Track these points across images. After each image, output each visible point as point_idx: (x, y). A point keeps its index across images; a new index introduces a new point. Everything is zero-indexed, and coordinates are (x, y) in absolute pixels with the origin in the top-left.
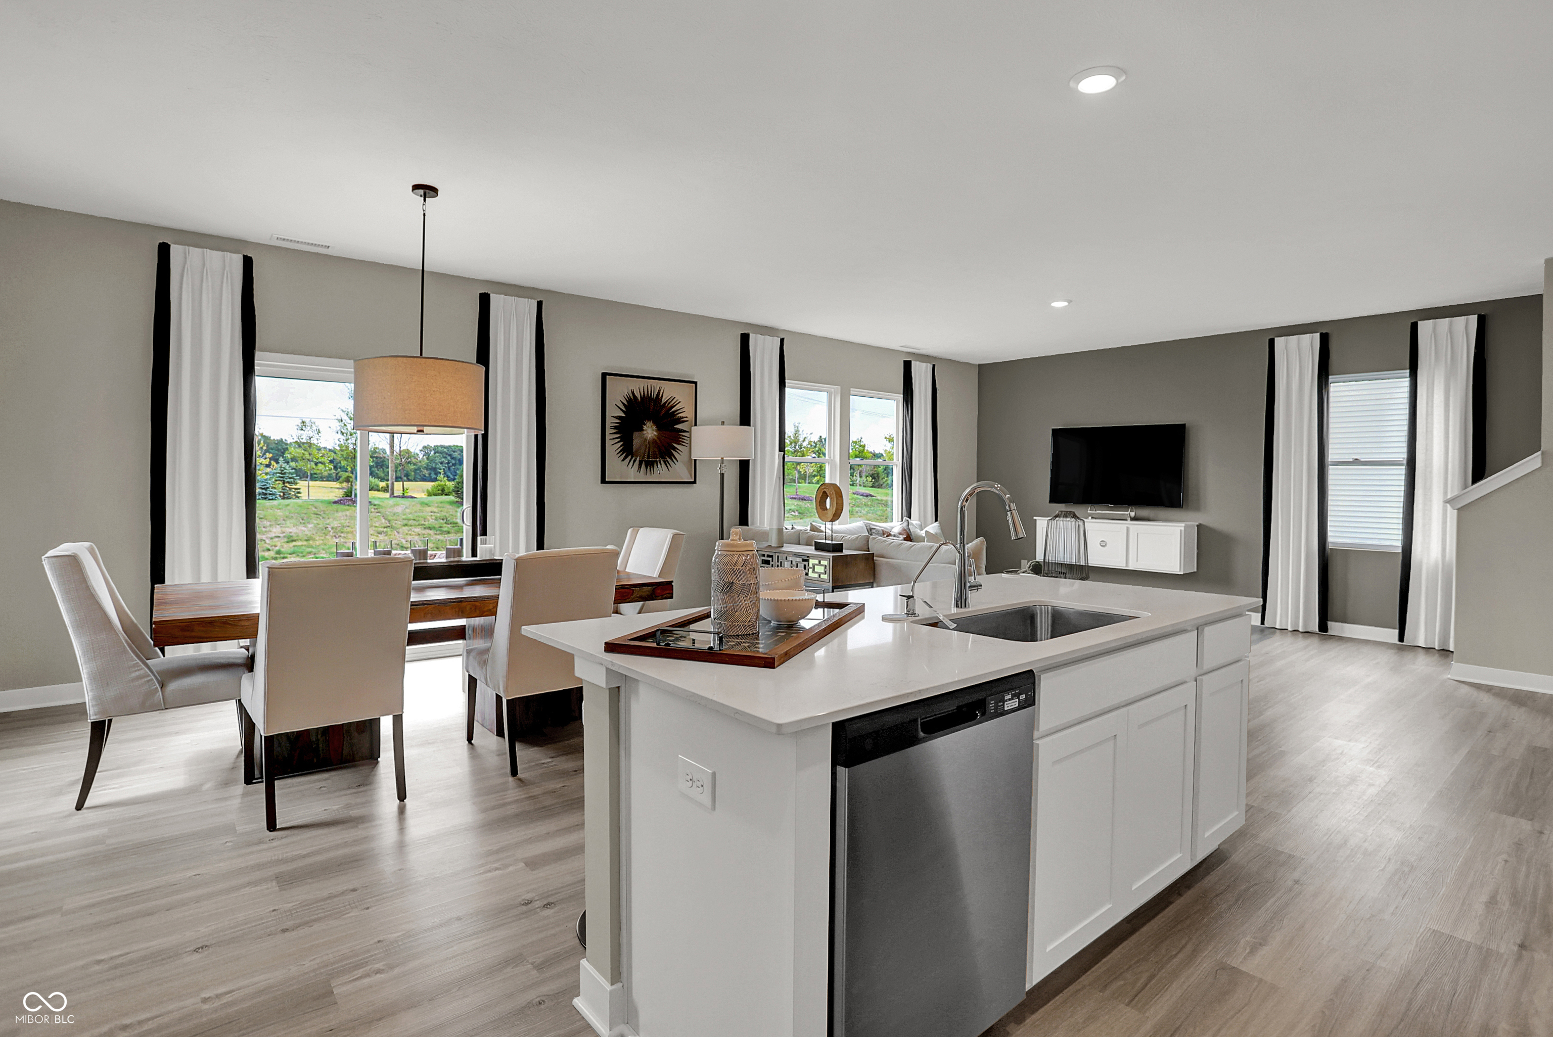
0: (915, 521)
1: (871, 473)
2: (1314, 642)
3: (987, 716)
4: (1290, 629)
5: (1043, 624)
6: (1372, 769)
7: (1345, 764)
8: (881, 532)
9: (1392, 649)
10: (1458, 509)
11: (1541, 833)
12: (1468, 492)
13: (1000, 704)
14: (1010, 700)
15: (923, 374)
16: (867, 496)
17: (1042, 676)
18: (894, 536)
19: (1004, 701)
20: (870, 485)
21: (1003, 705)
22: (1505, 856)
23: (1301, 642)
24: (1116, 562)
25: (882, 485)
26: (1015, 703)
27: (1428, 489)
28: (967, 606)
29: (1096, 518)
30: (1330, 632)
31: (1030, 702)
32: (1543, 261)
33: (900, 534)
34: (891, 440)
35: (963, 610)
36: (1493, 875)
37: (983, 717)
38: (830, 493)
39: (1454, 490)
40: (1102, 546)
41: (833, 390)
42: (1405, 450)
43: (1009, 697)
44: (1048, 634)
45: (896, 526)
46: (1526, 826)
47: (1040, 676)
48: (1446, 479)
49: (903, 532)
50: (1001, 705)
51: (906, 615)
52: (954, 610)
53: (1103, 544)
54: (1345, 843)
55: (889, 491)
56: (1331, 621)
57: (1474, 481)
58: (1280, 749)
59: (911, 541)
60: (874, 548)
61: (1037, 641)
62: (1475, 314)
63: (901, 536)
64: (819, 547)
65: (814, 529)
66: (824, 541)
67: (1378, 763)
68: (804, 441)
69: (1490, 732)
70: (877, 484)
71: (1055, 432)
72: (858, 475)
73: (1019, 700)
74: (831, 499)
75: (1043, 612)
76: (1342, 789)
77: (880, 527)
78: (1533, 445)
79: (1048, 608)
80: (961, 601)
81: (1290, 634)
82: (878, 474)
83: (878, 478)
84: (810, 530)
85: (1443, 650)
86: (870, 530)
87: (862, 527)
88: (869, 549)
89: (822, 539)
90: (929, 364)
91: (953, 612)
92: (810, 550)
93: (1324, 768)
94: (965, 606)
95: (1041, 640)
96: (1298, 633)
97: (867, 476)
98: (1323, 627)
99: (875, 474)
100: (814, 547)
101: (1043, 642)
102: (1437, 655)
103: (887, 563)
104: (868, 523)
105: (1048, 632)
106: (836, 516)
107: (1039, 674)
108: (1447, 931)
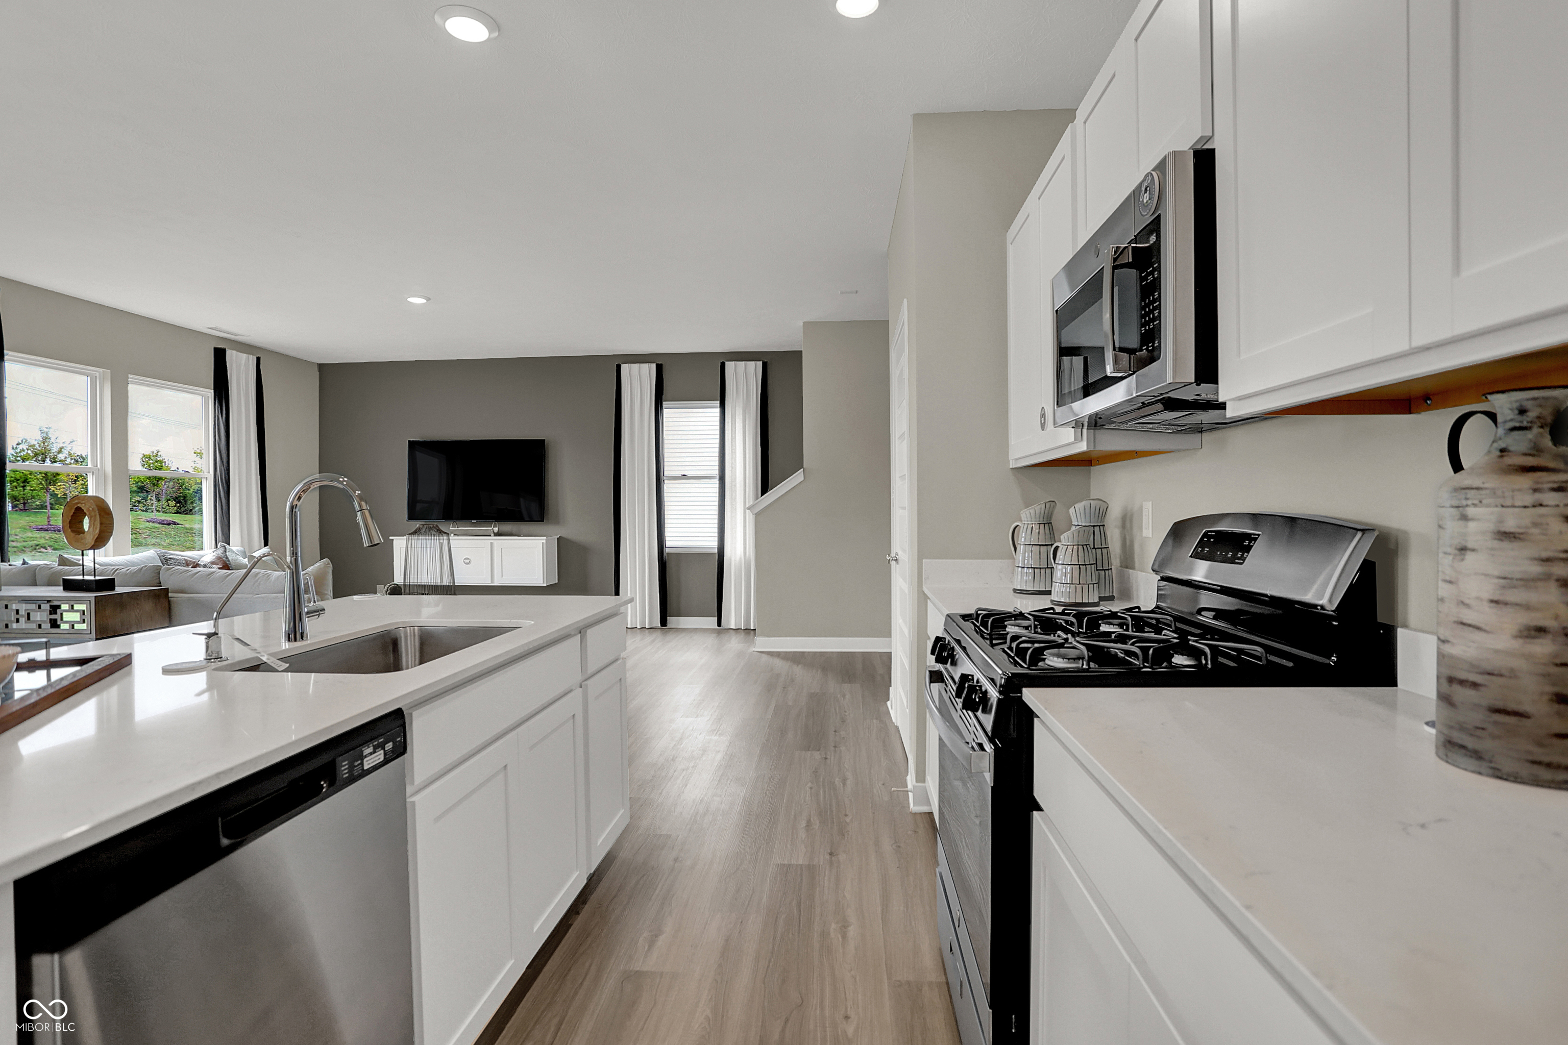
0: (235, 546)
1: (174, 495)
2: (657, 634)
3: (337, 785)
4: (638, 627)
5: (409, 649)
6: (716, 738)
7: (696, 738)
8: (184, 562)
9: (714, 633)
10: (755, 514)
11: (826, 758)
12: (759, 502)
13: (356, 764)
14: (371, 754)
15: (242, 367)
16: (169, 524)
17: (415, 714)
18: (205, 566)
19: (362, 757)
20: (174, 511)
21: (362, 764)
22: (809, 785)
23: (649, 638)
24: (483, 580)
25: (191, 510)
26: (380, 756)
27: (734, 499)
28: (305, 639)
29: (458, 535)
30: (669, 626)
31: (401, 750)
32: (802, 324)
33: (213, 563)
34: (199, 454)
35: (298, 644)
36: (806, 802)
37: (331, 788)
38: (88, 510)
39: (750, 502)
40: (466, 563)
41: (97, 374)
42: (717, 468)
43: (370, 750)
44: (415, 661)
45: (208, 554)
46: (817, 755)
47: (411, 715)
48: (745, 490)
49: (217, 561)
50: (359, 765)
51: (205, 661)
52: (285, 645)
53: (467, 561)
54: (707, 810)
55: (197, 517)
56: (670, 616)
57: (763, 493)
58: (646, 737)
59: (229, 569)
60: (168, 581)
61: (402, 670)
62: (760, 361)
63: (214, 566)
64: (69, 585)
65: (63, 561)
66: (81, 577)
67: (720, 732)
68: (60, 452)
69: (784, 688)
70: (183, 509)
71: (412, 445)
72: (154, 498)
73: (385, 751)
74: (90, 518)
75: (409, 634)
76: (697, 761)
77: (182, 556)
78: (798, 464)
79: (414, 630)
80: (295, 633)
81: (638, 631)
82: (185, 497)
83: (186, 502)
84: (59, 565)
85: (746, 629)
86: (166, 560)
87: (153, 558)
88: (160, 583)
89: (80, 575)
90: (251, 356)
91: (284, 648)
92: (57, 592)
93: (682, 746)
94: (302, 638)
95: (407, 668)
96: (645, 629)
97: (168, 500)
98: (664, 622)
99: (179, 496)
100: (62, 588)
101: (409, 670)
102: (743, 634)
103: (189, 599)
104: (161, 553)
105: (415, 659)
106: (100, 541)
107: (410, 711)
108: (786, 862)
